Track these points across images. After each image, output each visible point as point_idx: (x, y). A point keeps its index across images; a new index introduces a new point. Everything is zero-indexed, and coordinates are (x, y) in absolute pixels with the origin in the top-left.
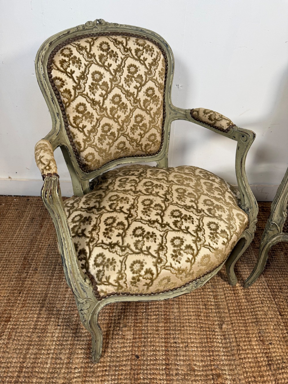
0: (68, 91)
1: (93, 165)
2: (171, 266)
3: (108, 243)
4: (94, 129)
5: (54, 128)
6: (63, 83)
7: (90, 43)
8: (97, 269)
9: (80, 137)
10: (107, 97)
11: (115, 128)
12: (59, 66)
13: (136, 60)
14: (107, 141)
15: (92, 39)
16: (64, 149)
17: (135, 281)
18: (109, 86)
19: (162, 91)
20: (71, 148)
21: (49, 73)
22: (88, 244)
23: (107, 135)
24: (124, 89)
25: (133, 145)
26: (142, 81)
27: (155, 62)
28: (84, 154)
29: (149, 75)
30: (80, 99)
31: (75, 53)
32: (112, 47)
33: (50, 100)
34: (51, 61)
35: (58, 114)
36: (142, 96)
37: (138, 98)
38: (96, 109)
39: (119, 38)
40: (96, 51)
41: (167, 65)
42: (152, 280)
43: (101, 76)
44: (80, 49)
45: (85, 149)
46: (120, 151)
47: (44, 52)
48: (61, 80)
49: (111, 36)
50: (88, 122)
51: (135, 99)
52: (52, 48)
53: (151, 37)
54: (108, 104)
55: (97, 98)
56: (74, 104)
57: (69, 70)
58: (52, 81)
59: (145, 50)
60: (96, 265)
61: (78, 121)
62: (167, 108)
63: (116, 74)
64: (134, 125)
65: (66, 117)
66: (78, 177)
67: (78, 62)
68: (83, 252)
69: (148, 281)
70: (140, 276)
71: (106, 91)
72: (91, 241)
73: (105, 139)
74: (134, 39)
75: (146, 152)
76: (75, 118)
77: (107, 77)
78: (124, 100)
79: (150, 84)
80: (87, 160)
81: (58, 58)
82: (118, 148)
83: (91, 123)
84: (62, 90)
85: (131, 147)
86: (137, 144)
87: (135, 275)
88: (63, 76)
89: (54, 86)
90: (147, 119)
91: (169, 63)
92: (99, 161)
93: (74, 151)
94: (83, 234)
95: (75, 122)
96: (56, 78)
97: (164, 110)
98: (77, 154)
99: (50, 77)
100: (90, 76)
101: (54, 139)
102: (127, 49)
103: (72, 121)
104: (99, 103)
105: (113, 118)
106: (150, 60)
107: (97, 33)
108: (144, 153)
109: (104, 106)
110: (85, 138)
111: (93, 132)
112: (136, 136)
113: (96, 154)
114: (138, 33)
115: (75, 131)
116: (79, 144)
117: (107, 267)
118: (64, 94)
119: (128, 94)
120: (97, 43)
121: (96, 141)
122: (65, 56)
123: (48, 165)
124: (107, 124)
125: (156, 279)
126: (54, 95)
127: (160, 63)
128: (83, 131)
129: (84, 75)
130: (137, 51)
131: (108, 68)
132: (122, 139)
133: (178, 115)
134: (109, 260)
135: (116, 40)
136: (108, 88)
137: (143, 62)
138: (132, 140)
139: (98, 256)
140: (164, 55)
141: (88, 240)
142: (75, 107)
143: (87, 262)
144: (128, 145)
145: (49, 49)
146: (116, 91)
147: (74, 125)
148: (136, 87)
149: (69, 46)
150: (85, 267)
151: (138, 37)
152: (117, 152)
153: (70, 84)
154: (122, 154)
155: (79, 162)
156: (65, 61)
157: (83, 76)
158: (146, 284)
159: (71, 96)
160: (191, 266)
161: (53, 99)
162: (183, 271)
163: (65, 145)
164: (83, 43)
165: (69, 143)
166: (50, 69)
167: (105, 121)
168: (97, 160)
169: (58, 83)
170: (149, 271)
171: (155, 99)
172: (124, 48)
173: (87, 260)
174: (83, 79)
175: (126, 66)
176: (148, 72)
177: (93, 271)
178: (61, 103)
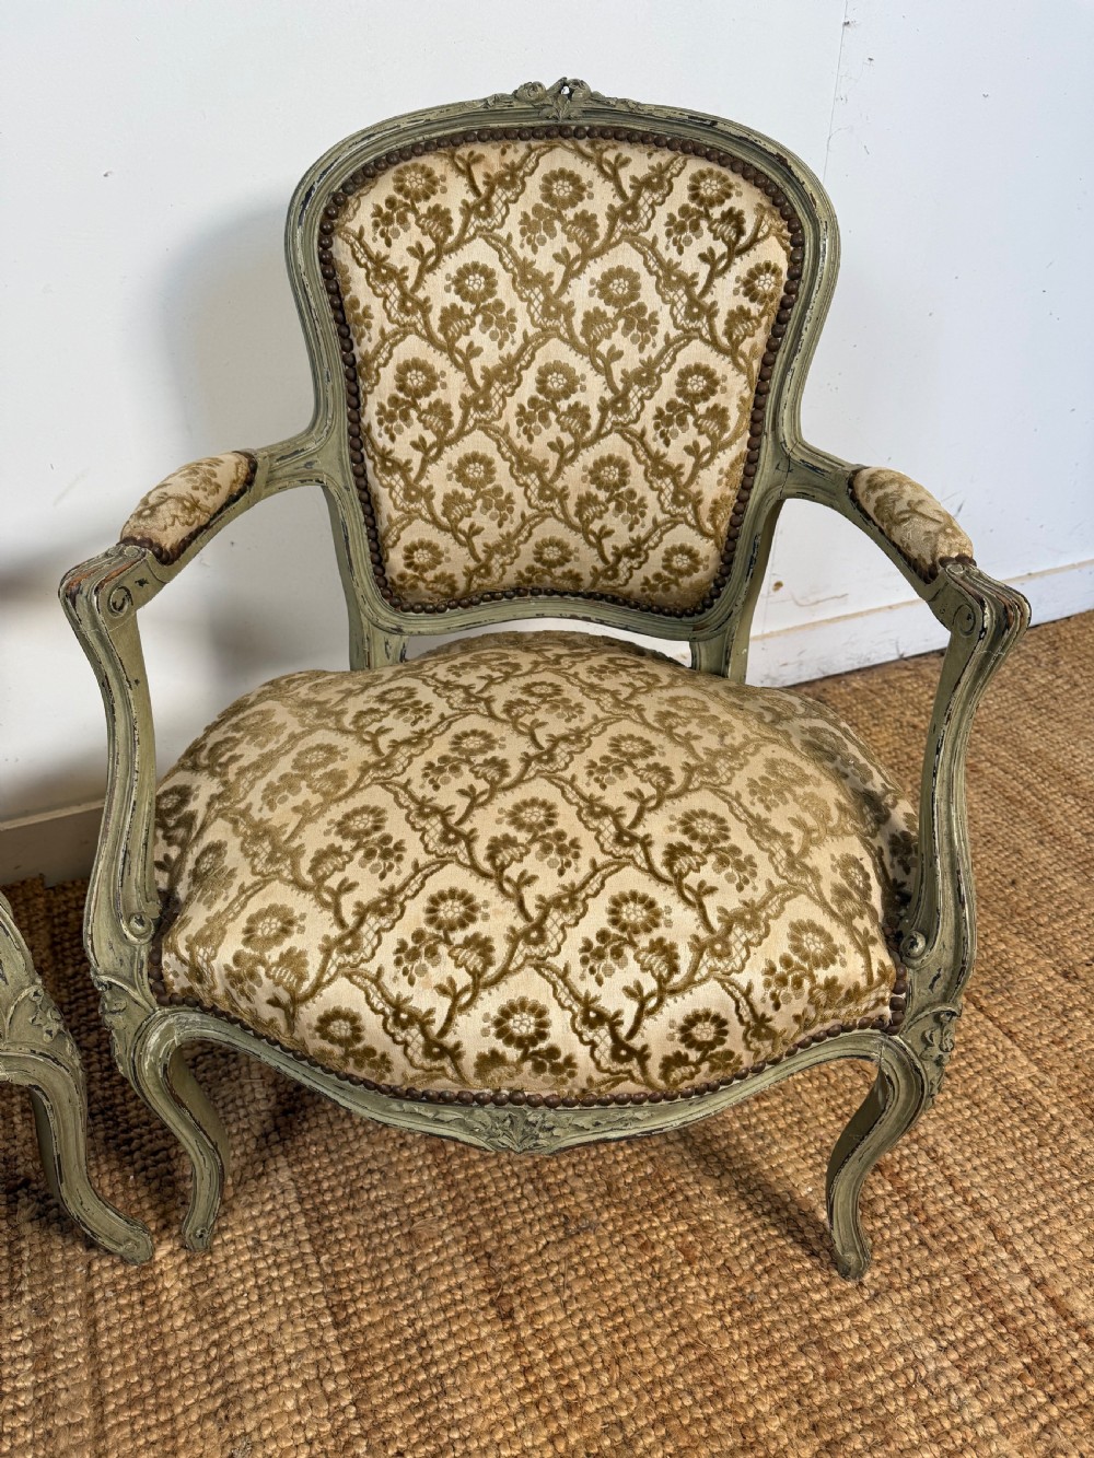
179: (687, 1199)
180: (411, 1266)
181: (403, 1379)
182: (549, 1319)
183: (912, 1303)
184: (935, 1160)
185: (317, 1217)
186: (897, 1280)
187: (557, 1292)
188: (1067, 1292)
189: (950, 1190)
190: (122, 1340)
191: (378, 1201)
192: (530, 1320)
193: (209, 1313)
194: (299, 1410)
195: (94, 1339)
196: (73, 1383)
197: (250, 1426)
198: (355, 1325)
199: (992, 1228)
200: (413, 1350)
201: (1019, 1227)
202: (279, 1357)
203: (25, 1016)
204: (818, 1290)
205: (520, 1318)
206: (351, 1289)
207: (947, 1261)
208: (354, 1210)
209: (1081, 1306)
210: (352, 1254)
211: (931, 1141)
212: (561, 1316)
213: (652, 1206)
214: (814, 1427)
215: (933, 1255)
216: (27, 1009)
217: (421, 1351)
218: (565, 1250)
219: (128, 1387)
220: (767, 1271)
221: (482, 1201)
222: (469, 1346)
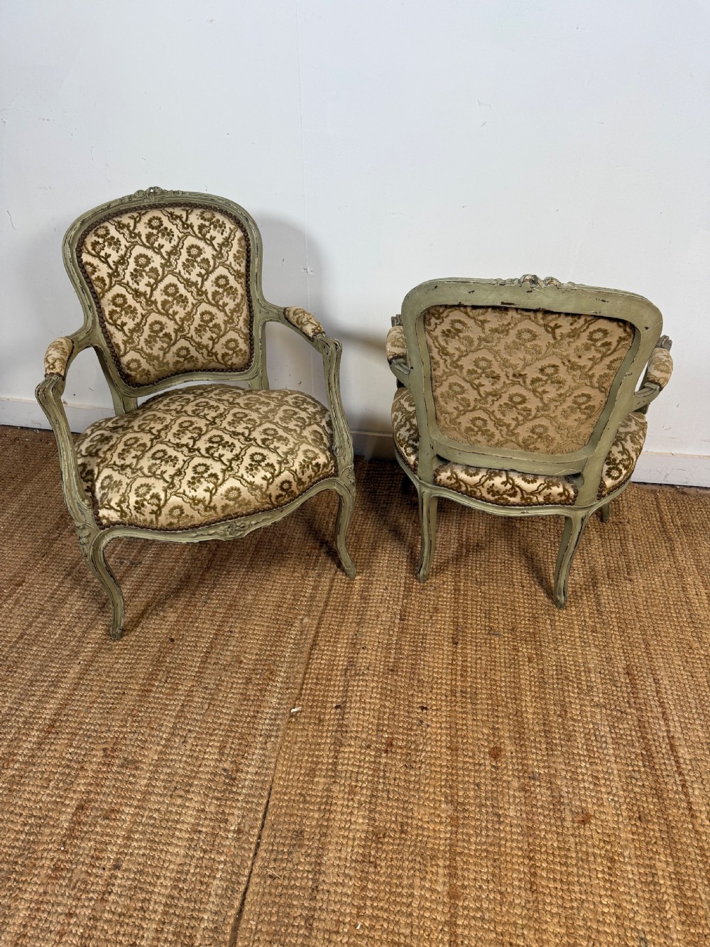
0: (101, 280)
1: (138, 376)
2: (184, 493)
3: (120, 464)
4: (138, 328)
5: (86, 324)
6: (95, 269)
7: (135, 219)
8: (103, 492)
9: (118, 338)
10: (156, 287)
11: (170, 327)
12: (90, 248)
13: (199, 238)
14: (159, 344)
15: (139, 214)
16: (99, 351)
17: (139, 506)
18: (160, 272)
19: (243, 280)
20: (107, 351)
21: (79, 257)
22: (98, 465)
23: (159, 337)
24: (181, 276)
25: (202, 353)
26: (209, 266)
27: (227, 242)
28: (125, 360)
29: (220, 258)
30: (118, 289)
31: (113, 232)
32: (166, 223)
33: (80, 290)
34: (82, 243)
35: (90, 307)
36: (209, 286)
37: (204, 289)
38: (141, 302)
39: (178, 211)
40: (143, 229)
41: (248, 245)
42: (160, 508)
43: (149, 260)
44: (120, 227)
45: (125, 353)
46: (182, 360)
47: (73, 233)
48: (92, 265)
49: (166, 209)
50: (130, 318)
51: (199, 290)
52: (85, 227)
53: (225, 208)
54: (158, 296)
55: (142, 287)
56: (109, 295)
57: (102, 254)
58: (82, 266)
59: (212, 226)
60: (102, 488)
61: (115, 317)
62: (254, 304)
63: (170, 258)
64: (200, 325)
65: (100, 311)
66: (118, 392)
67: (115, 244)
68: (91, 472)
69: (155, 508)
70: (145, 500)
71: (156, 279)
72: (102, 462)
73: (156, 341)
74: (198, 212)
75: (226, 365)
76: (112, 313)
77: (157, 262)
78: (182, 291)
79: (221, 271)
80: (129, 368)
81: (91, 239)
82: (178, 355)
83: (133, 320)
84: (93, 277)
85: (200, 356)
86: (209, 352)
87: (139, 499)
88: (95, 261)
89: (85, 272)
90: (220, 318)
91: (251, 242)
92: (148, 371)
93: (112, 356)
94: (96, 454)
95: (111, 318)
96: (87, 263)
97: (250, 307)
98: (117, 359)
99: (80, 261)
100: (132, 261)
101: (82, 337)
102: (188, 225)
103: (108, 317)
104: (144, 294)
105: (167, 314)
106: (219, 239)
107: (149, 205)
108: (223, 367)
109: (153, 299)
110: (125, 338)
111: (137, 332)
112: (205, 340)
113: (143, 362)
114: (207, 203)
115: (111, 329)
116: (118, 346)
117: (112, 489)
118: (97, 283)
119: (188, 284)
120: (145, 219)
121: (142, 344)
122: (99, 237)
123: (53, 364)
124: (156, 322)
125: (164, 506)
126: (85, 283)
127: (235, 243)
128: (122, 330)
129: (123, 259)
130: (201, 227)
131: (159, 250)
132: (182, 343)
133: (271, 315)
134: (116, 482)
135: (172, 214)
136: (158, 275)
137: (210, 242)
138: (199, 346)
139: (106, 478)
140: (244, 231)
141: (99, 460)
142: (111, 299)
143: (93, 485)
144: (193, 352)
145: (80, 228)
146: (170, 279)
147: (110, 321)
148: (200, 275)
149: (106, 224)
150: (91, 490)
151: (207, 208)
152: (178, 362)
153: (103, 271)
154: (187, 365)
155: (120, 369)
156: (98, 242)
157: (123, 261)
158: (152, 512)
159: (105, 285)
160: (211, 497)
161: (83, 288)
162: (200, 501)
163: (99, 346)
164: (125, 219)
165: (105, 345)
166: (79, 252)
167: (153, 317)
168: (144, 370)
169: (89, 269)
170: (156, 496)
171: (231, 291)
172: (183, 224)
173: (93, 481)
174: (123, 264)
175: (185, 247)
176: (217, 255)
177: (98, 495)
178: (94, 293)
179: (541, 645)
180: (431, 617)
181: (414, 642)
182: (469, 651)
183: (610, 715)
184: (656, 683)
185: (408, 589)
186: (608, 707)
187: (476, 646)
188: (680, 745)
189: (655, 694)
190: (338, 594)
191: (430, 595)
192: (462, 648)
193: (364, 599)
194: (379, 634)
195: (330, 590)
196: (321, 595)
197: (364, 630)
198: (406, 622)
199: (664, 713)
200: (421, 637)
201: (676, 718)
202: (380, 619)
203: (346, 473)
204: (574, 693)
205: (460, 646)
206: (409, 613)
207: (634, 711)
208: (421, 594)
209: (682, 751)
210: (414, 605)
211: (659, 677)
212: (473, 652)
213: (526, 641)
214: (544, 724)
215: (630, 707)
216: (347, 471)
217: (423, 638)
218: (486, 636)
219: (335, 605)
220: (558, 679)
221: (464, 611)
222: (439, 645)
